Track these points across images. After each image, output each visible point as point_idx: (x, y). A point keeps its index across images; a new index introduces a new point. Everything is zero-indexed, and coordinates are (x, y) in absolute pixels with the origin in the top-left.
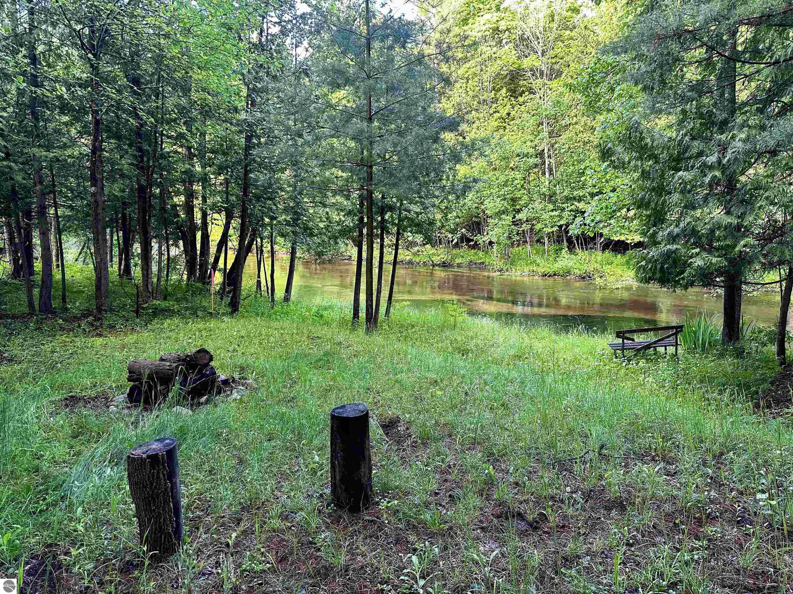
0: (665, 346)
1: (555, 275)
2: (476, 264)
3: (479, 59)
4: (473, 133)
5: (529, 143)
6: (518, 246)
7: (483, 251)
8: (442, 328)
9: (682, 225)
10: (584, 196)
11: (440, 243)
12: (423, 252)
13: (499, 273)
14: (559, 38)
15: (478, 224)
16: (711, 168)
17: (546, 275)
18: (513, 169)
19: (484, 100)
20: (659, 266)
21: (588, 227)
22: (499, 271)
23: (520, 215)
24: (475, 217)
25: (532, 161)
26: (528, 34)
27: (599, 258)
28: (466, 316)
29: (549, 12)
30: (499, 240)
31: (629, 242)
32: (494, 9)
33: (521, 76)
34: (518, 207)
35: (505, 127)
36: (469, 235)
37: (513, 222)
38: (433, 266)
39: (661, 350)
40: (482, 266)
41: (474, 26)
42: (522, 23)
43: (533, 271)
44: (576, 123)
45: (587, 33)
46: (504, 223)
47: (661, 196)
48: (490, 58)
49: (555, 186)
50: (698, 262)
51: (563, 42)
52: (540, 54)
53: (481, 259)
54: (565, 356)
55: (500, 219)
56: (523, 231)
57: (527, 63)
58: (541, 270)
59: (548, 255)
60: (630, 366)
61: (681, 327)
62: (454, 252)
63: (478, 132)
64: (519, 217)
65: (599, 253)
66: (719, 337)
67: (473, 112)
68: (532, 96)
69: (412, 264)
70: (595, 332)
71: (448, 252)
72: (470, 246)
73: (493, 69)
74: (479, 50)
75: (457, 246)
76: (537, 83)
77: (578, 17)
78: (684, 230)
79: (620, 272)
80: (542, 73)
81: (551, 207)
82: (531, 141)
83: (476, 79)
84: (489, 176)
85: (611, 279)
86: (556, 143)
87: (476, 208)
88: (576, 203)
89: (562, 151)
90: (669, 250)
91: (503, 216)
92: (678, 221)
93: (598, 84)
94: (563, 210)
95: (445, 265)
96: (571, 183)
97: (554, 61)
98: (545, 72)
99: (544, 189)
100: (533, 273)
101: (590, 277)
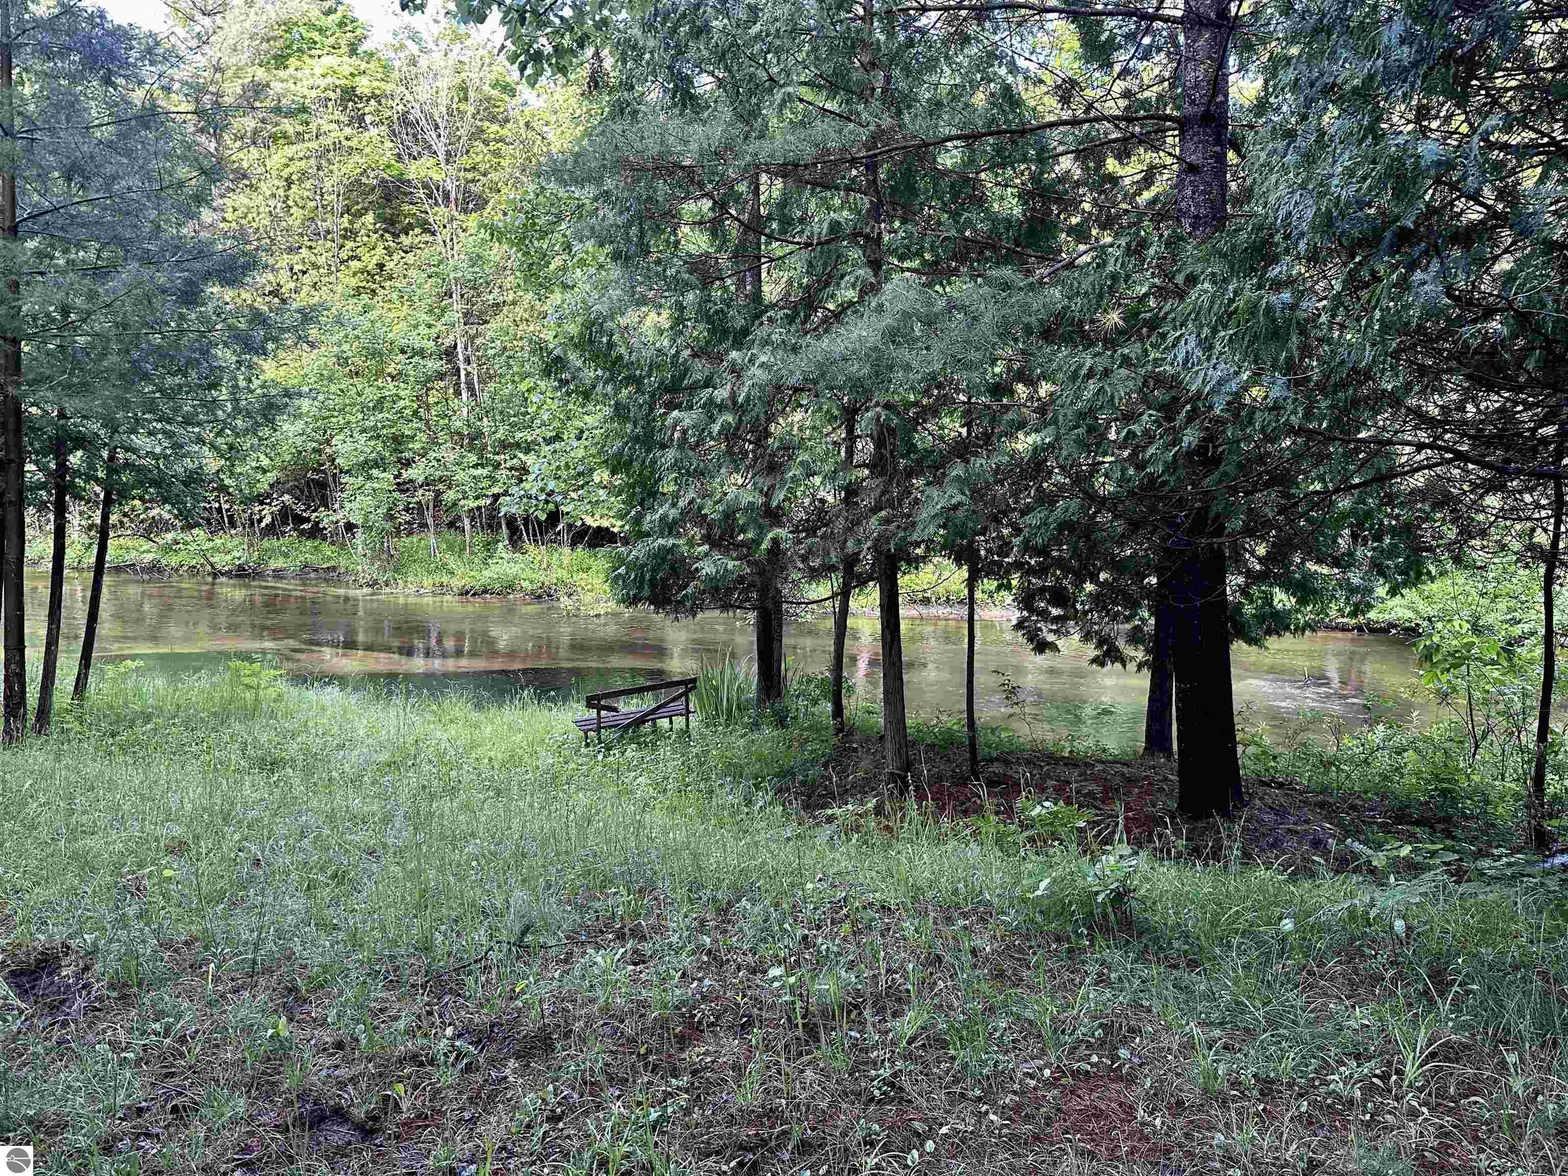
0: (670, 717)
1: (485, 591)
2: (316, 570)
3: (314, 145)
4: (303, 294)
5: (422, 329)
6: (410, 533)
7: (333, 543)
8: (222, 717)
9: (681, 504)
10: (534, 442)
11: (233, 525)
12: (186, 543)
13: (369, 590)
14: (478, 134)
15: (322, 485)
16: (722, 407)
17: (467, 593)
18: (393, 377)
19: (328, 232)
20: (648, 576)
21: (534, 502)
22: (368, 585)
23: (410, 471)
24: (314, 470)
25: (434, 365)
26: (416, 113)
27: (566, 561)
28: (283, 686)
29: (457, 81)
30: (366, 521)
31: (616, 530)
32: (344, 49)
33: (405, 194)
34: (406, 455)
35: (373, 291)
36: (299, 508)
37: (398, 484)
38: (215, 575)
39: (664, 723)
40: (331, 575)
41: (299, 74)
42: (403, 89)
43: (442, 585)
44: (514, 303)
45: (531, 134)
46: (376, 485)
47: (649, 451)
48: (337, 147)
49: (480, 420)
50: (707, 568)
51: (486, 143)
52: (442, 157)
53: (329, 559)
54: (492, 754)
55: (369, 478)
56: (419, 503)
57: (415, 170)
58: (456, 583)
59: (472, 553)
60: (611, 759)
61: (694, 681)
62: (266, 544)
63: (313, 293)
64: (407, 474)
65: (567, 550)
66: (752, 694)
67: (303, 251)
68: (427, 237)
69: (160, 570)
70: (553, 700)
71: (251, 545)
72: (302, 533)
73: (343, 170)
74: (313, 126)
75: (271, 530)
76: (439, 214)
77: (514, 102)
78: (684, 513)
80: (446, 196)
81: (473, 458)
82: (430, 326)
83: (308, 184)
84: (343, 386)
85: (588, 598)
86: (478, 335)
87: (315, 450)
88: (521, 455)
89: (491, 352)
90: (661, 548)
91: (375, 472)
92: (676, 496)
93: (543, 235)
94: (497, 466)
95: (241, 573)
96: (510, 416)
97: (470, 176)
98: (453, 196)
99: (458, 424)
100: (442, 589)
101: (549, 595)
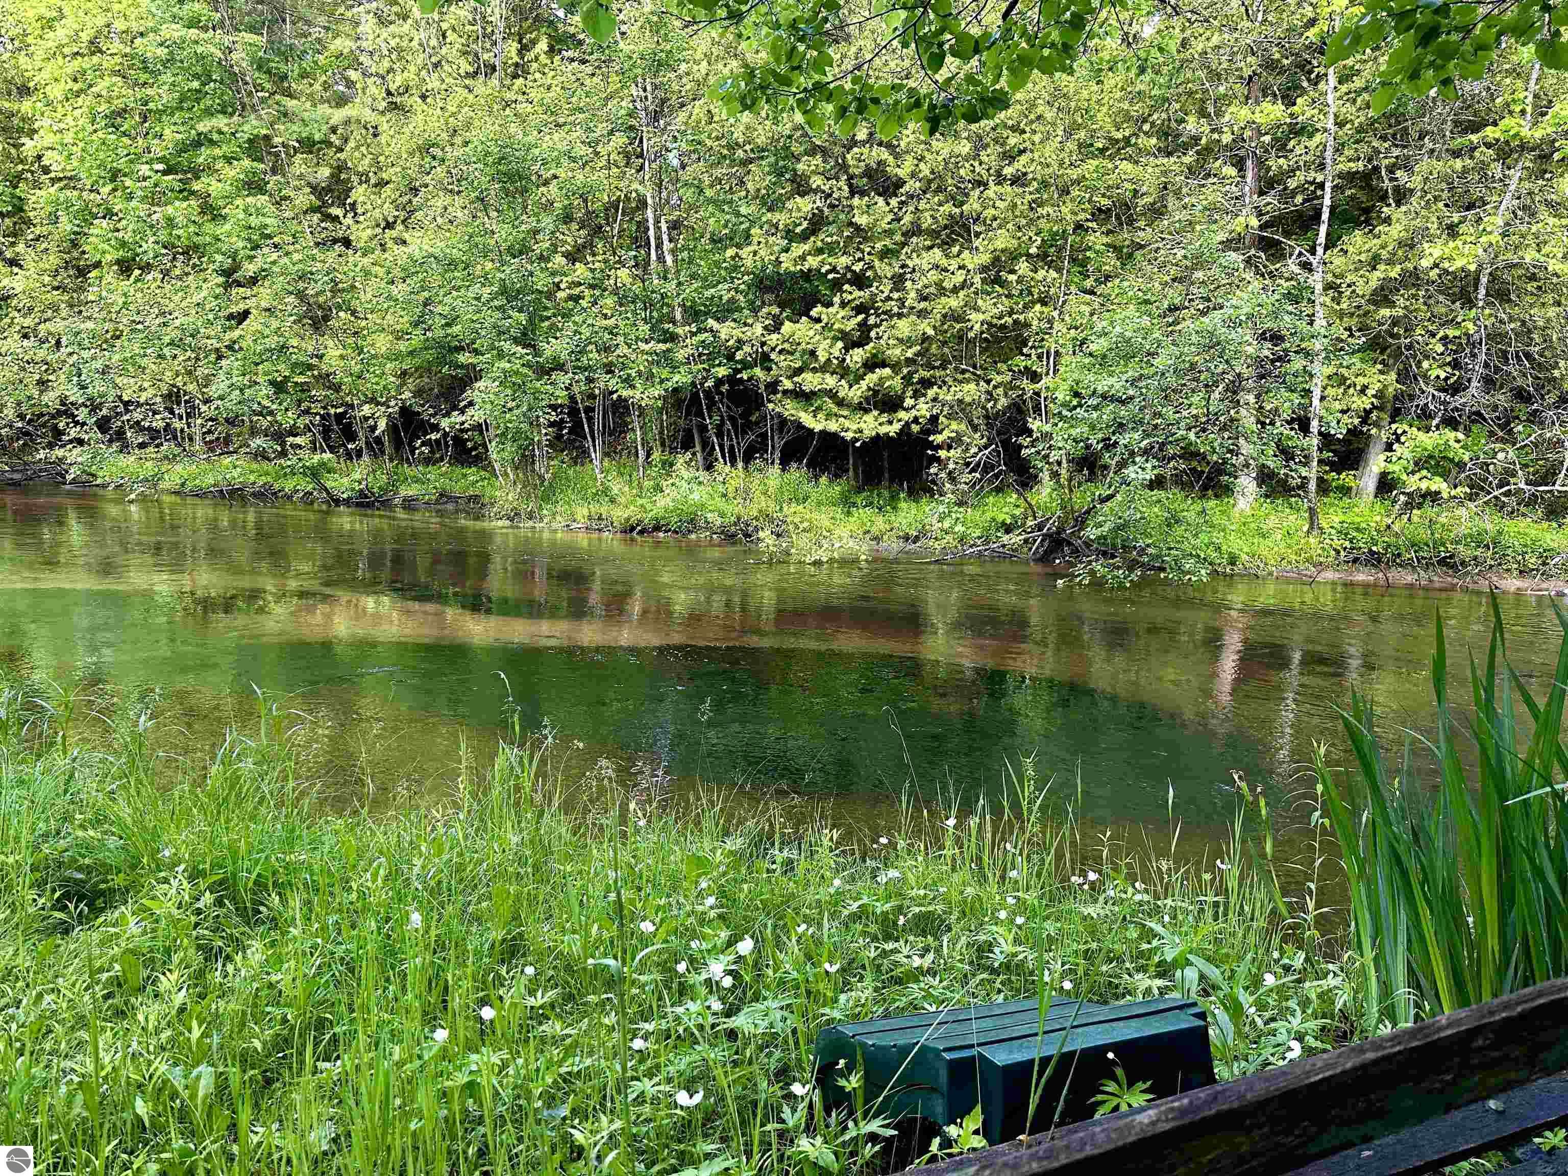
1: (657, 528)
2: (454, 500)
13: (508, 523)
15: (458, 382)
17: (632, 529)
22: (510, 518)
24: (453, 365)
27: (773, 487)
31: (849, 436)
38: (332, 503)
43: (600, 517)
53: (470, 484)
58: (619, 514)
65: (776, 469)
69: (271, 498)
79: (827, 523)
95: (364, 502)
100: (598, 524)
101: (747, 535)
